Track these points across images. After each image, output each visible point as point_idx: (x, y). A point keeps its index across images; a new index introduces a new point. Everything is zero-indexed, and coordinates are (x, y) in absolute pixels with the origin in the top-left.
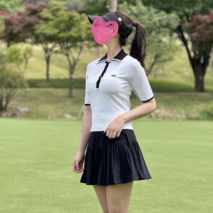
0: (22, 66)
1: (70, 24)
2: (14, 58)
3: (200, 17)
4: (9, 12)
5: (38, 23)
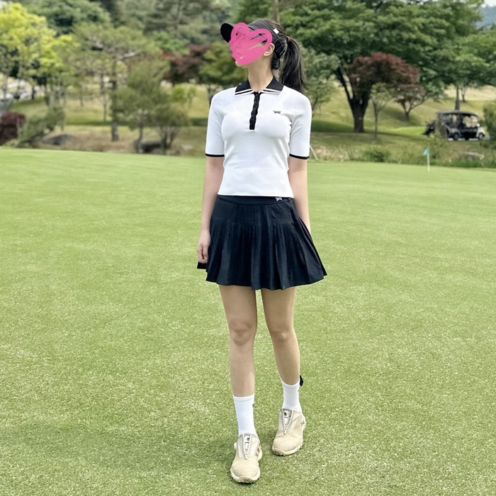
0: (186, 105)
2: (178, 97)
3: (360, 58)
4: (173, 55)
5: (201, 64)
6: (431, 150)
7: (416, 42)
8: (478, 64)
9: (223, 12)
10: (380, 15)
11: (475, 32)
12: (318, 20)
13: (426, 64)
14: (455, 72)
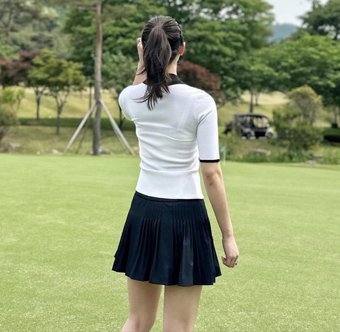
0: (15, 106)
1: (59, 70)
2: (8, 99)
4: (4, 60)
5: (30, 68)
6: (228, 147)
7: (218, 53)
8: (269, 73)
9: (51, 22)
10: (188, 29)
11: (267, 46)
12: (136, 31)
13: (226, 73)
14: (250, 79)
